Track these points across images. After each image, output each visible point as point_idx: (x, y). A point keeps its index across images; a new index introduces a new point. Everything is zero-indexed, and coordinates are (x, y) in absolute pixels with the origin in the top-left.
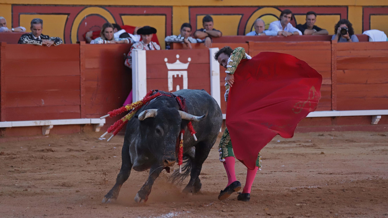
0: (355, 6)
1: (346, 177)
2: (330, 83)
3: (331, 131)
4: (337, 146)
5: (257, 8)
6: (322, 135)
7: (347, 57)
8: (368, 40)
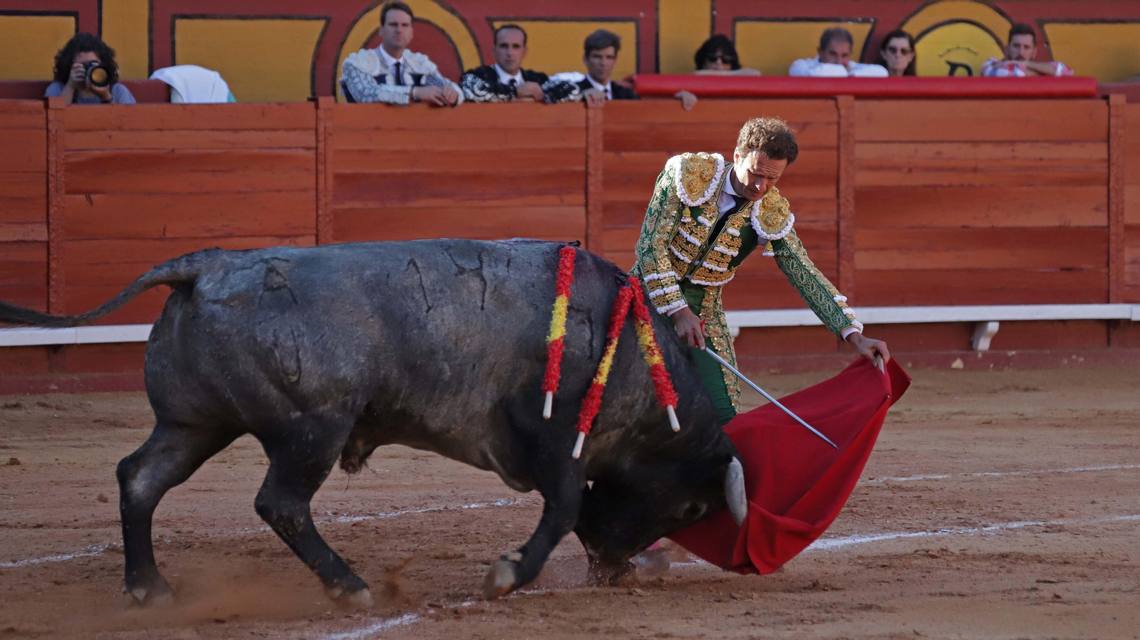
1: (89, 535)
2: (44, 237)
3: (47, 391)
4: (65, 440)
6: (17, 406)
7: (98, 153)
8: (169, 100)
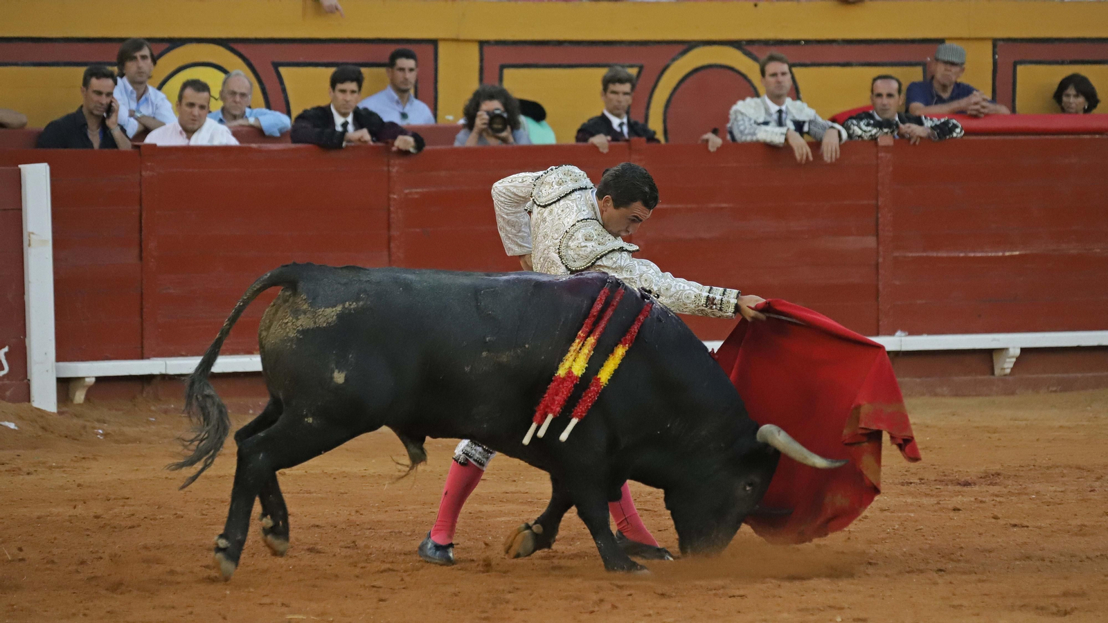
0: (457, 40)
5: (165, 46)
